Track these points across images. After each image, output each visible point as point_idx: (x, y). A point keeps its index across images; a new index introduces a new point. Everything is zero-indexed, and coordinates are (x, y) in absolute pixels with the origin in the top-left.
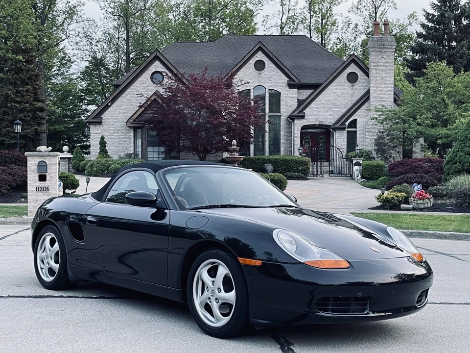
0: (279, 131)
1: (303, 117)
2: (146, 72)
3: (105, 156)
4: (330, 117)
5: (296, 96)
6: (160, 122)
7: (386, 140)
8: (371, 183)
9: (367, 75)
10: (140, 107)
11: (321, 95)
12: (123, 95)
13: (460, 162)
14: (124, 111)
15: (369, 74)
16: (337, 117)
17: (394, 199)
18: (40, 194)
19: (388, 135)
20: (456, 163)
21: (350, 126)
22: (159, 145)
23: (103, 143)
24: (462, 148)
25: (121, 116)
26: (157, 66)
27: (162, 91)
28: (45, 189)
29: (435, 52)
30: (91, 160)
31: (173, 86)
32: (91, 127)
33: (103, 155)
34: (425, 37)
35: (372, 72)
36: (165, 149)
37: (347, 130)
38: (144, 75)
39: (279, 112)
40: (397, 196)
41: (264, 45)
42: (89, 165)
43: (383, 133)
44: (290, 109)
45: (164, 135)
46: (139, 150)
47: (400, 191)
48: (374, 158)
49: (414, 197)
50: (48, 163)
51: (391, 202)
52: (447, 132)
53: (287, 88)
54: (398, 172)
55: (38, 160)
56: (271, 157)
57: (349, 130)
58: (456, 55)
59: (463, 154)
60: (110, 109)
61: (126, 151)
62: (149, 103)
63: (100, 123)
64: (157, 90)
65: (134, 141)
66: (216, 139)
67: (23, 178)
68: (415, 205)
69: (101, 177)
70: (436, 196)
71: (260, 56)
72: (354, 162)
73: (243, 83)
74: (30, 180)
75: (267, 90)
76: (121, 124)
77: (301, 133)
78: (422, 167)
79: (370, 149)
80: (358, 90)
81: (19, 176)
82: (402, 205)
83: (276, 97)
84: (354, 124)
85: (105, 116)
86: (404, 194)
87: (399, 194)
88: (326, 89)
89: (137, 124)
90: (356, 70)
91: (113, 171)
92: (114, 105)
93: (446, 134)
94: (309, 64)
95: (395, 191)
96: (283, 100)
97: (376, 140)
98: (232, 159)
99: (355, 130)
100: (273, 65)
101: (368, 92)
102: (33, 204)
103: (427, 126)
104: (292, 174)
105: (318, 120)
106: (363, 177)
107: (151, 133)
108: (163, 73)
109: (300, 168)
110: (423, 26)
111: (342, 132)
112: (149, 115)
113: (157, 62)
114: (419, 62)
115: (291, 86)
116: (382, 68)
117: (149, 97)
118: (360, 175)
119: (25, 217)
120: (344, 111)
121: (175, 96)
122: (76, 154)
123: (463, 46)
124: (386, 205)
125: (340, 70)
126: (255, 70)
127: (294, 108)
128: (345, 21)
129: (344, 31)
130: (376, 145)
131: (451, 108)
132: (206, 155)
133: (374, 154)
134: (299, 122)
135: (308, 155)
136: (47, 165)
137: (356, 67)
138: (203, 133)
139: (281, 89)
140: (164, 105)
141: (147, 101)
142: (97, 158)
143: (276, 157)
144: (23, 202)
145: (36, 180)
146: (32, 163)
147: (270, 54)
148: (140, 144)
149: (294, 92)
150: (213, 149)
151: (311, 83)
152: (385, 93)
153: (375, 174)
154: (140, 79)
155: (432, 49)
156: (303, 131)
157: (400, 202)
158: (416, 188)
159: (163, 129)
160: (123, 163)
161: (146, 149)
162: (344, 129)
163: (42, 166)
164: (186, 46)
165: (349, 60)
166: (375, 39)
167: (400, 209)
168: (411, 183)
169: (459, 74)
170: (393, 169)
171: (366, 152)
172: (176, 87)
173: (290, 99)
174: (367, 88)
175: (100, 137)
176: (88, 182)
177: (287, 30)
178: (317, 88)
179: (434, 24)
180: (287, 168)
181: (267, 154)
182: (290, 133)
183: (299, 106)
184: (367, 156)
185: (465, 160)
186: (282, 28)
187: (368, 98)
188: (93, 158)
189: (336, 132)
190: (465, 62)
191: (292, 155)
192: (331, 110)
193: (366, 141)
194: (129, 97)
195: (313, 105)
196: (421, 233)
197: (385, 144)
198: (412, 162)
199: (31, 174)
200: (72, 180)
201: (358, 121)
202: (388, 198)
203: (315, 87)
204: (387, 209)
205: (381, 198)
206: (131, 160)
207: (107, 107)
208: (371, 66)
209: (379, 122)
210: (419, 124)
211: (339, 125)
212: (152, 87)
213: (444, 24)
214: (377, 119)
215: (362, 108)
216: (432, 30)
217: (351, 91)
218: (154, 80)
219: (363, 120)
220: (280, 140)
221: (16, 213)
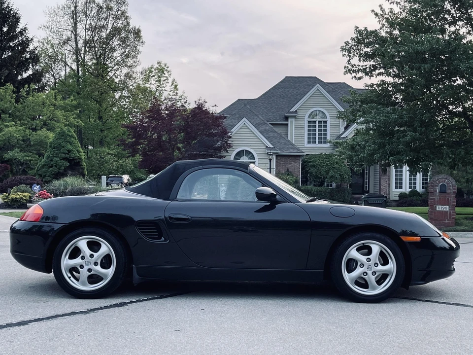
13: (56, 166)
17: (22, 199)
20: (52, 167)
24: (56, 154)
40: (25, 196)
47: (23, 192)
49: (37, 197)
51: (20, 202)
59: (58, 159)
82: (28, 205)
86: (29, 195)
87: (26, 194)
95: (17, 191)
124: (14, 205)
157: (27, 202)
158: (35, 188)
168: (31, 185)
185: (61, 164)
202: (17, 198)
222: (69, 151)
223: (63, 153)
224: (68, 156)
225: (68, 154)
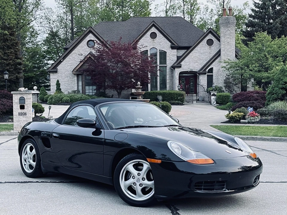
0: (166, 76)
1: (180, 67)
2: (84, 41)
3: (59, 92)
4: (196, 66)
5: (176, 54)
6: (93, 71)
7: (231, 80)
8: (222, 106)
9: (219, 40)
10: (81, 62)
11: (191, 53)
12: (70, 55)
13: (276, 94)
14: (71, 65)
15: (220, 40)
16: (201, 66)
17: (237, 117)
18: (21, 117)
19: (232, 77)
20: (274, 94)
21: (209, 72)
22: (92, 85)
23: (58, 84)
24: (277, 85)
25: (69, 67)
26: (91, 37)
27: (94, 52)
28: (24, 114)
29: (260, 26)
30: (51, 95)
31: (100, 49)
32: (51, 74)
33: (58, 92)
34: (254, 17)
35: (222, 39)
36: (96, 87)
37: (207, 74)
38: (83, 42)
39: (166, 63)
40: (238, 115)
41: (156, 23)
42: (50, 98)
43: (229, 76)
44: (172, 62)
45: (95, 79)
46: (80, 88)
47: (240, 112)
48: (224, 91)
49: (248, 115)
50: (25, 98)
51: (235, 119)
52: (268, 75)
53: (171, 49)
54: (239, 100)
55: (19, 96)
56: (161, 92)
57: (208, 74)
58: (273, 28)
59: (278, 89)
60: (62, 63)
61: (72, 89)
62: (86, 59)
63: (56, 72)
64: (91, 52)
65: (77, 82)
66: (127, 81)
67: (10, 107)
68: (249, 120)
69: (57, 105)
70: (262, 114)
71: (153, 30)
72: (212, 94)
73: (144, 46)
74: (15, 109)
75: (158, 50)
76: (69, 72)
77: (180, 77)
78: (253, 97)
79: (221, 86)
80: (214, 50)
81: (8, 105)
82: (241, 121)
83: (163, 54)
84: (211, 70)
85: (59, 68)
86: (242, 114)
87: (240, 114)
88: (194, 50)
89: (79, 72)
90: (212, 37)
91: (65, 102)
92: (64, 61)
93: (267, 76)
94: (184, 34)
95: (237, 112)
96: (168, 56)
97: (225, 80)
98: (138, 93)
99: (212, 74)
100: (161, 35)
101: (220, 51)
102: (17, 123)
103: (256, 71)
104: (174, 102)
105: (189, 68)
106: (217, 103)
107: (88, 77)
108: (94, 41)
109: (179, 98)
110: (253, 10)
111: (204, 76)
112: (86, 66)
113: (91, 34)
114: (250, 32)
115: (172, 48)
116: (228, 36)
117: (86, 56)
118: (215, 102)
119: (12, 131)
120: (205, 63)
121: (102, 55)
122: (42, 91)
123: (277, 22)
124: (232, 121)
125: (202, 38)
126: (150, 38)
127: (175, 62)
128: (205, 7)
129: (204, 13)
130: (225, 83)
131: (270, 60)
132: (122, 91)
133: (224, 89)
134: (178, 70)
135: (183, 90)
136: (25, 99)
137: (212, 36)
138: (120, 77)
139: (167, 50)
140: (95, 61)
141: (85, 58)
142: (55, 93)
143: (165, 91)
144: (10, 122)
145: (18, 109)
146: (16, 98)
147: (159, 28)
148: (81, 85)
149: (175, 51)
150: (126, 87)
151: (185, 46)
152: (230, 52)
153: (224, 101)
154: (80, 45)
155: (258, 24)
156: (181, 75)
157: (240, 119)
158: (249, 110)
159: (95, 75)
160: (71, 96)
161: (85, 88)
162: (205, 73)
163: (22, 100)
164: (108, 24)
165: (208, 32)
166: (224, 18)
167: (240, 123)
168: (246, 107)
169: (275, 39)
170: (236, 98)
171: (219, 88)
172: (102, 49)
173: (172, 56)
174: (219, 48)
175: (57, 80)
176: (50, 109)
177: (169, 14)
178: (188, 49)
179: (259, 9)
180: (171, 98)
181: (159, 89)
182: (172, 77)
183: (178, 60)
184: (219, 90)
185: (279, 92)
186: (167, 12)
187: (220, 55)
188: (52, 94)
189: (201, 75)
190: (278, 32)
191: (174, 90)
192: (197, 62)
193: (219, 81)
194: (74, 56)
195: (186, 59)
196: (253, 138)
197: (231, 83)
198: (247, 94)
199: (15, 105)
200: (40, 108)
201: (214, 69)
202: (233, 116)
203: (187, 48)
204: (232, 123)
205: (229, 116)
206: (75, 94)
207: (60, 62)
208: (222, 35)
209: (226, 69)
210: (251, 70)
211: (203, 71)
212: (88, 50)
213: (265, 9)
214: (225, 67)
215: (216, 61)
216: (258, 13)
217: (210, 51)
218: (89, 45)
219: (216, 68)
220: (166, 81)
221: (7, 129)
222: (286, 83)
223: (282, 84)
224: (285, 86)
225: (285, 85)
